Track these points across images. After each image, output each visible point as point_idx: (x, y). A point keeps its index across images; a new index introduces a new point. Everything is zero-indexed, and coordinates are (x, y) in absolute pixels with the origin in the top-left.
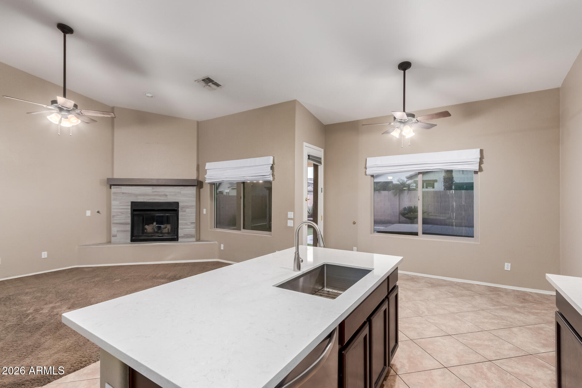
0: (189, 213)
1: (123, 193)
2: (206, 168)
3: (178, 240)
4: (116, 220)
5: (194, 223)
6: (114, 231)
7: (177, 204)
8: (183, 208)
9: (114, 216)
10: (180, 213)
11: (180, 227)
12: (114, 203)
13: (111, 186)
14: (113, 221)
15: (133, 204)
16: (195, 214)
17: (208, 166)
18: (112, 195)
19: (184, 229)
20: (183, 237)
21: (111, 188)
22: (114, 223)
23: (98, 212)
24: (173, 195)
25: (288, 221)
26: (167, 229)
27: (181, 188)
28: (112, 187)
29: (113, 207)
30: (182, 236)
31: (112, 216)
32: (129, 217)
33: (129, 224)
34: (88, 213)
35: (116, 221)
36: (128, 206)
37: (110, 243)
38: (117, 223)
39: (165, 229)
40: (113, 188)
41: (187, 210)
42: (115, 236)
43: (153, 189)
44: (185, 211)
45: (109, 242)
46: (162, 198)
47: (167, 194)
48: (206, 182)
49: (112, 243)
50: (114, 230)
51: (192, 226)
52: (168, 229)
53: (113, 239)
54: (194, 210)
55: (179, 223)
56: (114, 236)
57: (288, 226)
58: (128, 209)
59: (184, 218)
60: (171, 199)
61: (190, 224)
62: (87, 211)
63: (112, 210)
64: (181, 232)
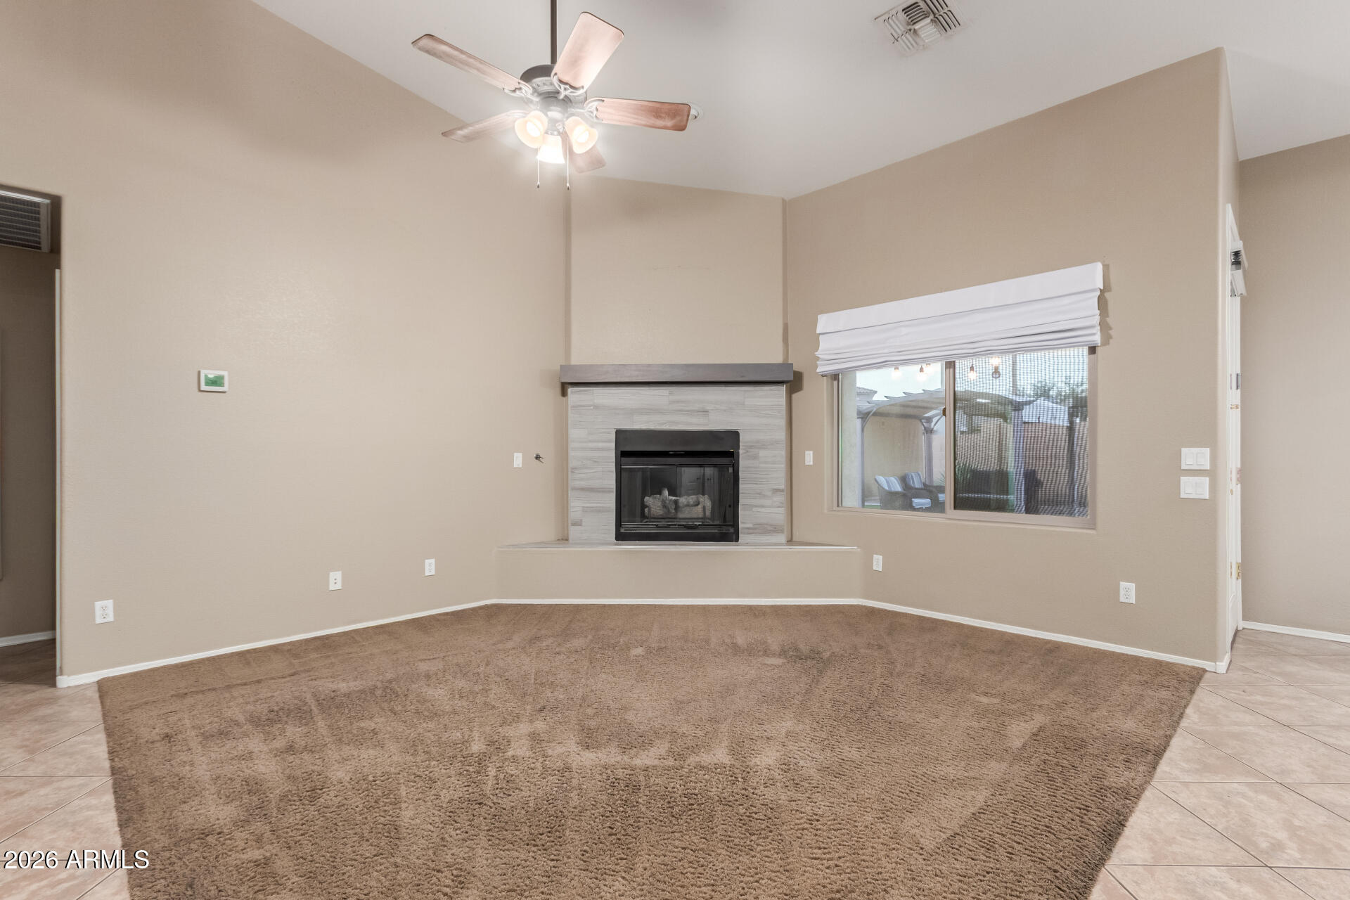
0: (766, 463)
1: (596, 407)
2: (818, 332)
3: (737, 540)
4: (581, 480)
5: (782, 491)
6: (574, 510)
7: (734, 435)
8: (751, 447)
9: (574, 468)
10: (743, 463)
11: (742, 501)
12: (574, 433)
13: (564, 388)
14: (571, 484)
15: (622, 436)
16: (783, 466)
17: (825, 322)
18: (570, 411)
19: (754, 509)
20: (751, 531)
21: (564, 393)
22: (574, 489)
23: (538, 457)
24: (725, 411)
25: (1184, 479)
26: (700, 507)
27: (745, 391)
28: (570, 390)
29: (572, 445)
30: (748, 528)
31: (570, 470)
32: (612, 472)
33: (613, 492)
34: (518, 460)
35: (578, 484)
36: (610, 441)
37: (566, 542)
38: (582, 489)
39: (696, 508)
40: (572, 392)
41: (762, 453)
42: (577, 523)
43: (671, 393)
44: (755, 457)
45: (564, 539)
46: (694, 420)
47: (708, 408)
48: (818, 371)
49: (570, 541)
50: (577, 505)
51: (775, 499)
52: (704, 508)
53: (574, 532)
54: (782, 453)
55: (740, 491)
56: (574, 524)
57: (1183, 496)
58: (608, 450)
59: (755, 476)
60: (716, 422)
61: (769, 493)
62: (516, 454)
63: (571, 454)
64: (746, 518)
